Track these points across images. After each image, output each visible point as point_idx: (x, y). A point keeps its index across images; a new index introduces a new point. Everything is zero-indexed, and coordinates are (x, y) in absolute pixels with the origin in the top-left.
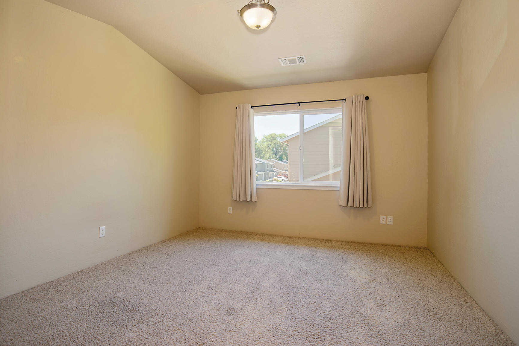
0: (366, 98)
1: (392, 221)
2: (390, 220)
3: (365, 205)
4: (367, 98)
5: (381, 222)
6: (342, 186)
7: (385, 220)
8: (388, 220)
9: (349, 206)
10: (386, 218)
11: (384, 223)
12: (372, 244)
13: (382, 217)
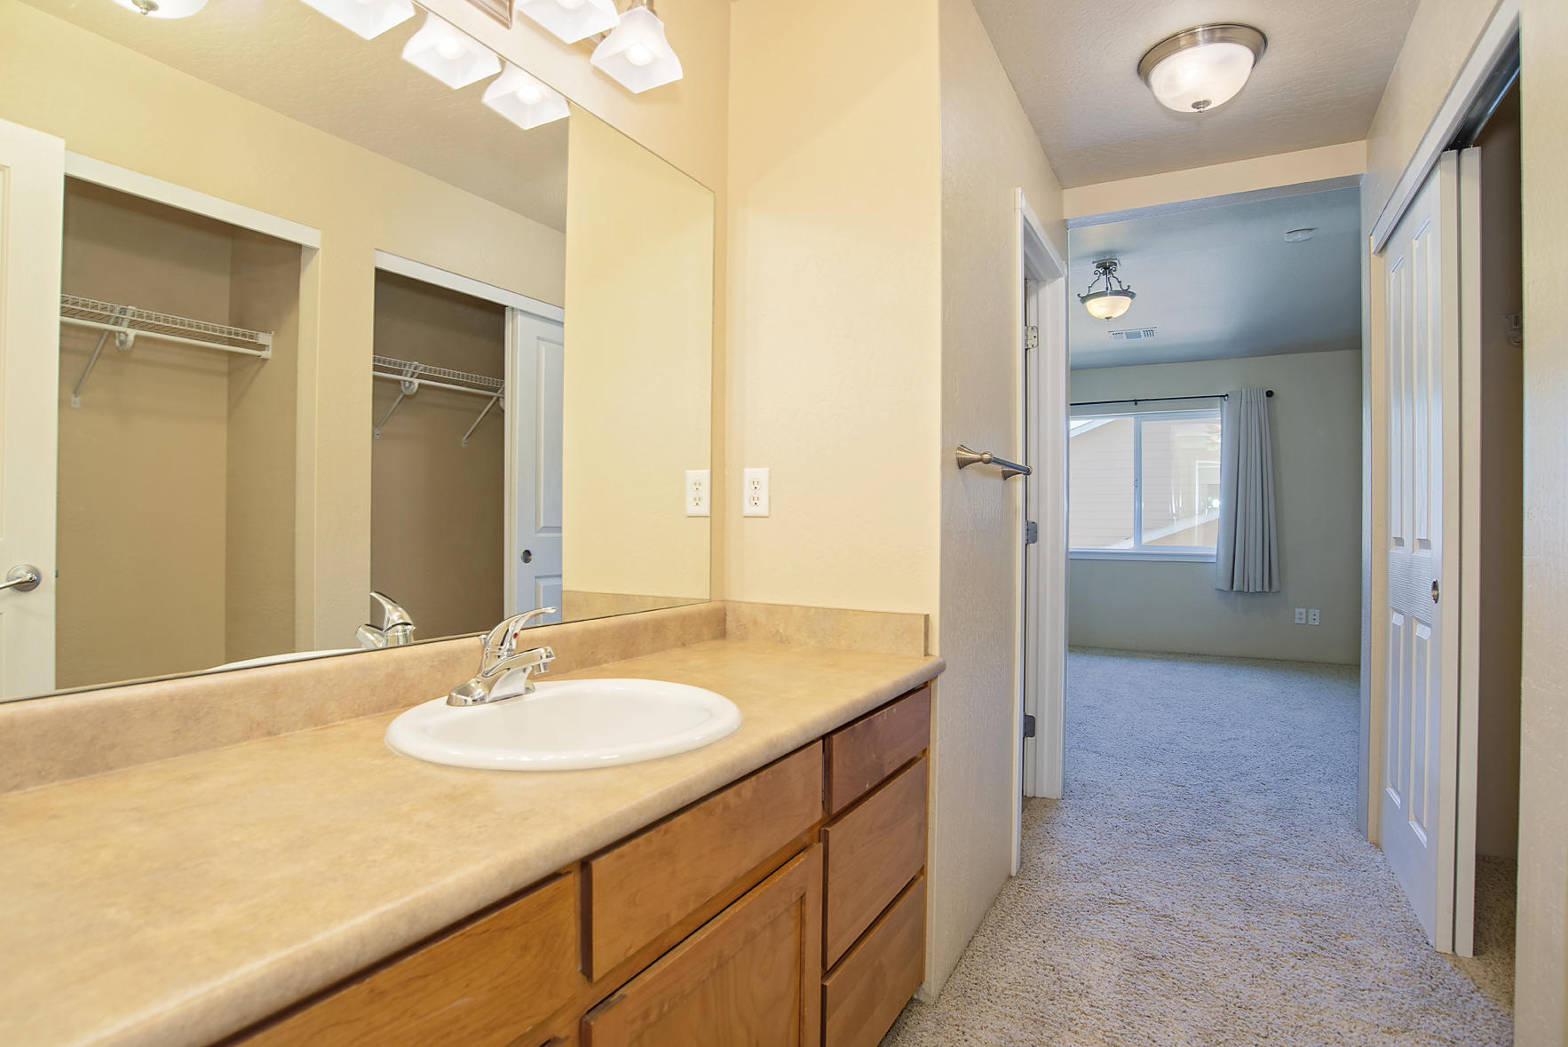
0: (1267, 393)
1: (1317, 617)
2: (1314, 617)
3: (1267, 589)
4: (1270, 394)
5: (1297, 621)
6: (1222, 554)
7: (1304, 616)
8: (1311, 616)
9: (1235, 589)
10: (1307, 612)
11: (1303, 622)
12: (1280, 661)
13: (1298, 610)
